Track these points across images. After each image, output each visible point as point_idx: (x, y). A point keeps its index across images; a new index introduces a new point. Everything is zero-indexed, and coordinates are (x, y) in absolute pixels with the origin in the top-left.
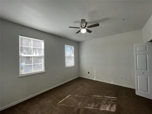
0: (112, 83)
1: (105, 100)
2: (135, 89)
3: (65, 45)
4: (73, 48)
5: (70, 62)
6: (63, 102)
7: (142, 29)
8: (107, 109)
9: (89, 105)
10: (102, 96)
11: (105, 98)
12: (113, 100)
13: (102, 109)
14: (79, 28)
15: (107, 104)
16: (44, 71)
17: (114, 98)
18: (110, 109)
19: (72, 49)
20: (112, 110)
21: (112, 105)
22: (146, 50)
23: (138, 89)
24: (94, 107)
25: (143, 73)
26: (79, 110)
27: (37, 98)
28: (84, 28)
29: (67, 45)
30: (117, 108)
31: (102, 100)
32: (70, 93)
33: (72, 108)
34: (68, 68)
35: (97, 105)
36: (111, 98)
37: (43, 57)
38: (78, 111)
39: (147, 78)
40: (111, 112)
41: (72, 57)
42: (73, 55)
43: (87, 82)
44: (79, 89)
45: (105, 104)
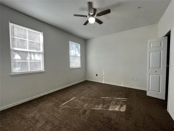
0: (122, 85)
1: (115, 101)
2: (146, 91)
3: (70, 41)
4: (79, 47)
5: (75, 62)
6: (67, 105)
7: (158, 23)
8: (117, 109)
9: (97, 106)
10: (111, 97)
11: (114, 99)
12: (123, 101)
13: (110, 109)
14: (86, 16)
15: (116, 104)
16: (44, 71)
17: (123, 99)
18: (120, 109)
19: (77, 47)
20: (122, 110)
21: (122, 106)
22: (161, 46)
23: (150, 89)
24: (102, 108)
25: (156, 72)
26: (85, 111)
27: (36, 101)
28: (93, 16)
29: (72, 41)
30: (127, 108)
31: (111, 101)
32: (74, 95)
33: (77, 109)
34: (73, 69)
35: (105, 106)
36: (120, 99)
37: (42, 54)
38: (83, 112)
39: (160, 77)
40: (121, 112)
41: (78, 57)
42: (79, 55)
43: (95, 85)
44: (85, 92)
45: (114, 105)
